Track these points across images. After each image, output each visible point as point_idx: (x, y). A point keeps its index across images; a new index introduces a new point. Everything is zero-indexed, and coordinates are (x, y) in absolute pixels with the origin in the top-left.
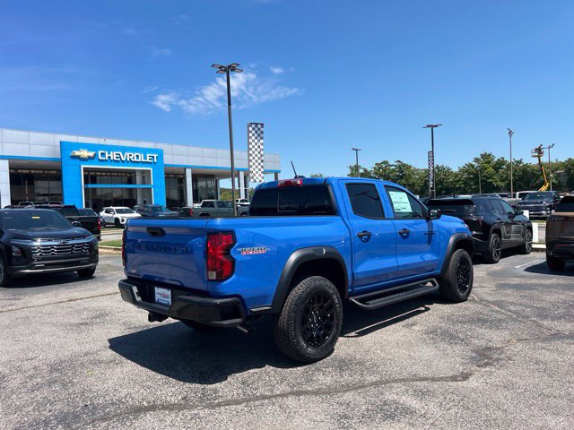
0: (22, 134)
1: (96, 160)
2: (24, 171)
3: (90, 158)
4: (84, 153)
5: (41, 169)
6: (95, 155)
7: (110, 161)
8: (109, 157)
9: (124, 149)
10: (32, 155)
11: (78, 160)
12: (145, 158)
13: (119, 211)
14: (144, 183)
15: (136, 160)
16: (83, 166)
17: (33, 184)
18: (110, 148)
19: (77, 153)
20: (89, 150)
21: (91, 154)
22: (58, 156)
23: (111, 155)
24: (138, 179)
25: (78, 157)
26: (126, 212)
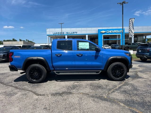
0: (91, 28)
1: (106, 33)
2: (95, 37)
3: (105, 33)
4: (103, 32)
5: (96, 36)
6: (106, 32)
7: (110, 33)
8: (109, 32)
9: (113, 30)
10: (92, 33)
11: (102, 34)
12: (119, 31)
13: (106, 46)
14: (119, 38)
15: (116, 32)
16: (103, 35)
17: (95, 40)
18: (110, 30)
19: (102, 32)
20: (105, 31)
21: (105, 32)
22: (98, 33)
23: (110, 32)
24: (117, 37)
25: (102, 33)
26: (108, 46)
